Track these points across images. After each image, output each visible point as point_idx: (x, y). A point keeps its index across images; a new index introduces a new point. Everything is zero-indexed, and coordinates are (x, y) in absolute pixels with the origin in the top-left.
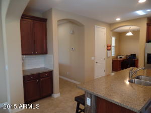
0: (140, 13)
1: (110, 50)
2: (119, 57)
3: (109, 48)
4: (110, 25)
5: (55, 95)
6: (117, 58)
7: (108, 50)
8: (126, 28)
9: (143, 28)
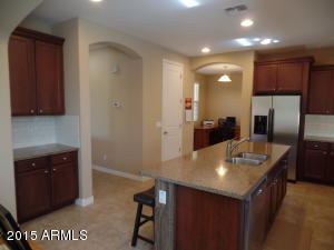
0: (244, 42)
1: (190, 108)
2: (205, 123)
3: (188, 104)
4: (192, 60)
5: (84, 201)
6: (202, 125)
7: (187, 108)
8: (220, 67)
9: (248, 69)
